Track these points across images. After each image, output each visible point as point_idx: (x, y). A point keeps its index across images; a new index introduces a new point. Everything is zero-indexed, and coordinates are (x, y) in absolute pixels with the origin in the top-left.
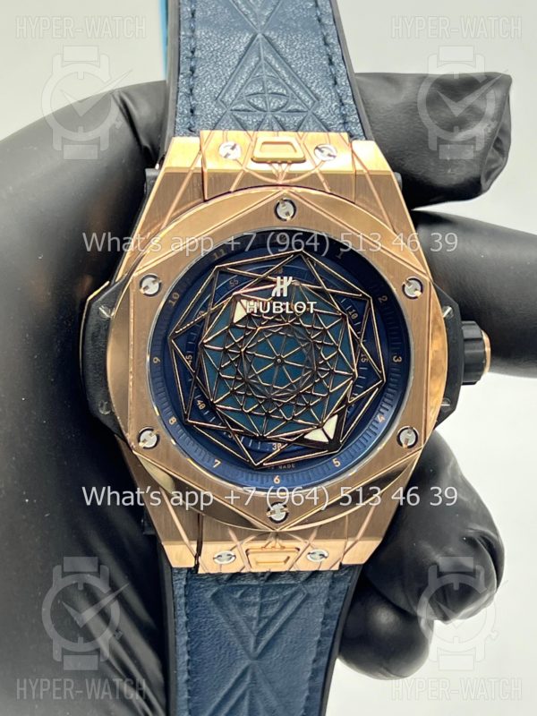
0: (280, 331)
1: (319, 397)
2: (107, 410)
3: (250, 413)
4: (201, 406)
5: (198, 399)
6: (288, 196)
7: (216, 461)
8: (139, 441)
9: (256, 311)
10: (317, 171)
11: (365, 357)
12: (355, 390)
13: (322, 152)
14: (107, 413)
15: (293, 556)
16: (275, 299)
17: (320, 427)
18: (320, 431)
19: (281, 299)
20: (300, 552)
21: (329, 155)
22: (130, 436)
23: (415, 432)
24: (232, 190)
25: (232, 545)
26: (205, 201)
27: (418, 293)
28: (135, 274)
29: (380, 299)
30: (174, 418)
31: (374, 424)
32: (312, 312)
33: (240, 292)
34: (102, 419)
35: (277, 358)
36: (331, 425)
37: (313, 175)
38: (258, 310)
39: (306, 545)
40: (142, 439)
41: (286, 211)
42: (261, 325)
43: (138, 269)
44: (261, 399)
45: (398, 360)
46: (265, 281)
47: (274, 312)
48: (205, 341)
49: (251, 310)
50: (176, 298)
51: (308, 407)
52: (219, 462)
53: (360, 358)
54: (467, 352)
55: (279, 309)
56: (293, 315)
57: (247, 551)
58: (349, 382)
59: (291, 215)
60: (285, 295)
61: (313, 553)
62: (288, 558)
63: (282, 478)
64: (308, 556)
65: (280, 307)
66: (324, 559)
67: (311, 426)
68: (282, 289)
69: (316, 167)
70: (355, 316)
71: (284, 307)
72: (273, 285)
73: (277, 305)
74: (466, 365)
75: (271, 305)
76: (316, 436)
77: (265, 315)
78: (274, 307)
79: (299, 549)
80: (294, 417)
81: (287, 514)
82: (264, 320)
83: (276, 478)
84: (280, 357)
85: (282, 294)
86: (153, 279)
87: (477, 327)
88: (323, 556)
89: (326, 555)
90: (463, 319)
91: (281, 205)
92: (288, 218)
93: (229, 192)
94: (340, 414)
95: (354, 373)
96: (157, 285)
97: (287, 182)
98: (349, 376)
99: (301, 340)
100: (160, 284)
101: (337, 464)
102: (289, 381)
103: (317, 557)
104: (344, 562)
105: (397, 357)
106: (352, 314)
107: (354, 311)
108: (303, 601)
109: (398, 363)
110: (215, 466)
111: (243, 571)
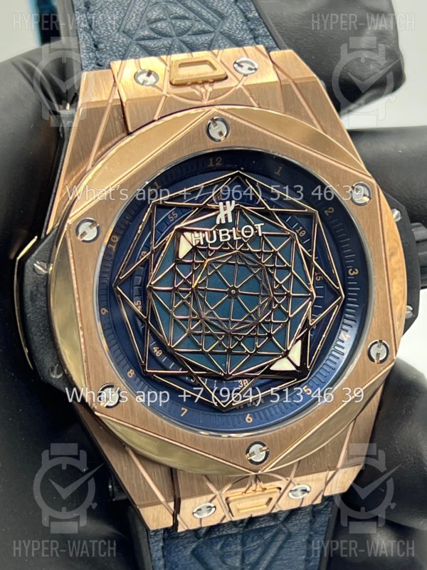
0: (229, 260)
1: (280, 324)
2: (58, 374)
3: (211, 353)
4: (158, 353)
5: (154, 346)
6: (218, 114)
7: (183, 409)
8: (100, 401)
9: (202, 243)
10: (240, 86)
11: (320, 275)
12: (315, 311)
13: (242, 66)
14: (59, 377)
15: (275, 497)
16: (221, 226)
17: (286, 354)
18: (285, 360)
19: (227, 225)
20: (282, 490)
21: (250, 69)
23: (384, 344)
24: (156, 118)
25: (211, 496)
26: (129, 134)
27: (366, 199)
28: (69, 221)
29: (326, 212)
30: (131, 370)
31: (339, 343)
32: (260, 235)
33: (182, 224)
34: (54, 383)
35: (231, 289)
36: (296, 353)
37: (236, 92)
39: (288, 482)
40: (102, 398)
41: (219, 131)
42: (209, 257)
43: (71, 215)
44: (221, 336)
45: (354, 273)
46: (206, 210)
47: (221, 240)
48: (152, 283)
49: (198, 242)
50: (115, 241)
51: (270, 335)
52: (186, 410)
53: (315, 277)
54: (420, 254)
55: (226, 237)
56: (241, 242)
57: (227, 499)
59: (225, 135)
61: (296, 490)
62: (271, 499)
63: (253, 416)
64: (290, 494)
65: (227, 234)
66: (306, 494)
67: (276, 356)
69: (240, 82)
70: (303, 234)
71: (231, 234)
72: (217, 212)
73: (224, 232)
74: (421, 267)
75: (217, 233)
76: (283, 365)
78: (221, 235)
79: (280, 489)
80: (257, 349)
81: (267, 454)
82: (212, 251)
83: (248, 417)
84: (234, 288)
86: (90, 224)
87: (423, 227)
88: (305, 491)
89: (308, 489)
90: (412, 222)
91: (212, 126)
92: (222, 138)
93: (154, 121)
94: (304, 339)
95: (312, 293)
96: (95, 228)
97: (212, 102)
98: (308, 297)
99: (253, 267)
100: (98, 228)
101: (309, 392)
102: (247, 312)
103: (299, 493)
104: (326, 494)
105: (353, 270)
106: (300, 232)
107: (301, 228)
108: (284, 542)
109: (354, 275)
110: (182, 415)
111: (224, 521)
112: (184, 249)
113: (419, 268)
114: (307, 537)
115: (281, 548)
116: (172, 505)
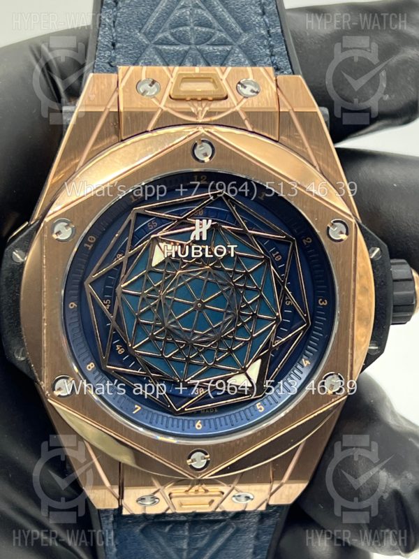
0: (200, 275)
1: (242, 341)
2: (23, 356)
3: (170, 359)
4: (121, 351)
5: (117, 344)
6: (206, 136)
7: (136, 406)
8: (54, 390)
9: (174, 256)
10: (238, 108)
11: (289, 300)
12: (279, 333)
13: (245, 87)
14: (23, 359)
15: (217, 500)
16: (195, 242)
17: (244, 371)
18: (243, 376)
19: (200, 242)
20: (224, 495)
21: (252, 91)
22: (44, 385)
23: (340, 377)
24: (149, 129)
25: (153, 490)
26: (122, 141)
27: (344, 237)
28: (47, 220)
29: (304, 241)
30: (92, 363)
31: (299, 367)
32: (232, 255)
33: (159, 234)
34: (17, 364)
35: (197, 302)
36: (254, 370)
37: (232, 114)
38: (176, 253)
39: (230, 488)
40: (56, 387)
41: (204, 152)
42: (180, 269)
43: (50, 212)
44: (182, 344)
45: (323, 303)
46: (184, 223)
47: (193, 256)
48: (123, 286)
49: (169, 254)
50: (92, 241)
51: (230, 351)
52: (139, 408)
53: (284, 301)
54: (395, 293)
55: (199, 254)
57: (170, 495)
58: (272, 326)
59: (210, 156)
60: (204, 238)
61: (239, 496)
62: (212, 501)
63: (204, 424)
64: (234, 499)
65: (200, 251)
66: (249, 501)
67: (230, 371)
68: (201, 233)
69: (238, 103)
70: (279, 258)
72: (193, 228)
73: (196, 249)
74: (394, 306)
76: (239, 381)
77: (185, 258)
78: (193, 251)
79: (223, 493)
80: (216, 362)
81: (208, 462)
82: (184, 263)
83: (198, 423)
84: (200, 302)
85: (201, 237)
86: (66, 224)
87: (407, 266)
88: (248, 498)
89: (251, 497)
91: (198, 146)
92: (207, 159)
93: (147, 132)
94: (264, 358)
95: (278, 317)
96: (70, 229)
97: (207, 120)
98: (272, 320)
99: (221, 284)
100: (73, 229)
101: (261, 409)
102: (210, 326)
103: (243, 499)
104: (271, 503)
105: (323, 301)
106: (276, 256)
107: (278, 253)
108: (233, 535)
109: (323, 306)
110: (134, 412)
111: (169, 512)
112: (158, 258)
113: (392, 307)
114: (255, 534)
115: (228, 540)
116: (116, 491)
